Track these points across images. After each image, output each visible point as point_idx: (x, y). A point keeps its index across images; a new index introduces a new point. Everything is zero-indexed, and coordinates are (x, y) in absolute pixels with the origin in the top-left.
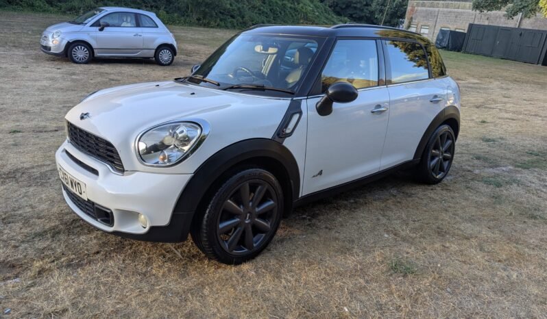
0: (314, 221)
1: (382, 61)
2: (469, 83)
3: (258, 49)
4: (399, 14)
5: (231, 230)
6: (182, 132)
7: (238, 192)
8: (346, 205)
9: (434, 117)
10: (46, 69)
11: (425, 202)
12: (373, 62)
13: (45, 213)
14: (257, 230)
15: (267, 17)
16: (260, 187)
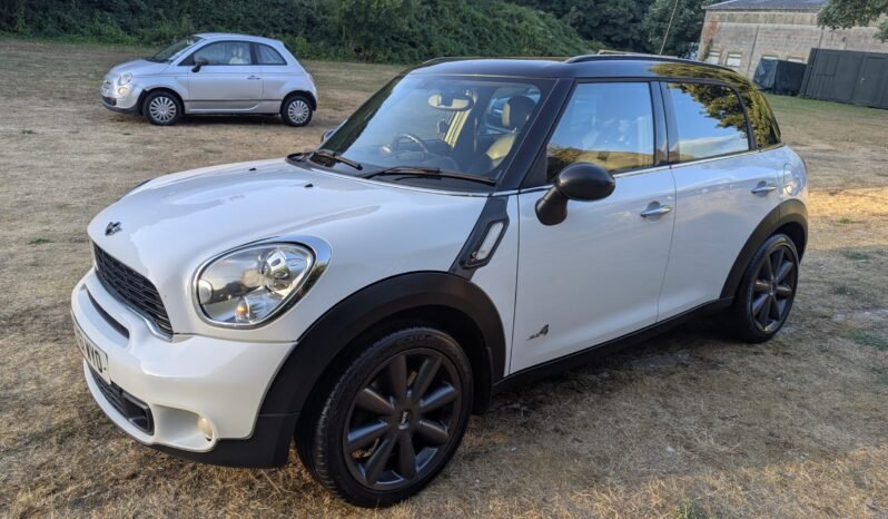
0: (534, 415)
1: (662, 120)
2: (816, 151)
3: (435, 101)
4: (689, 34)
5: (373, 443)
6: (278, 262)
7: (385, 371)
8: (595, 385)
9: (761, 220)
10: (107, 134)
11: (743, 379)
12: (644, 122)
13: (57, 394)
14: (421, 440)
15: (468, 44)
16: (427, 362)
